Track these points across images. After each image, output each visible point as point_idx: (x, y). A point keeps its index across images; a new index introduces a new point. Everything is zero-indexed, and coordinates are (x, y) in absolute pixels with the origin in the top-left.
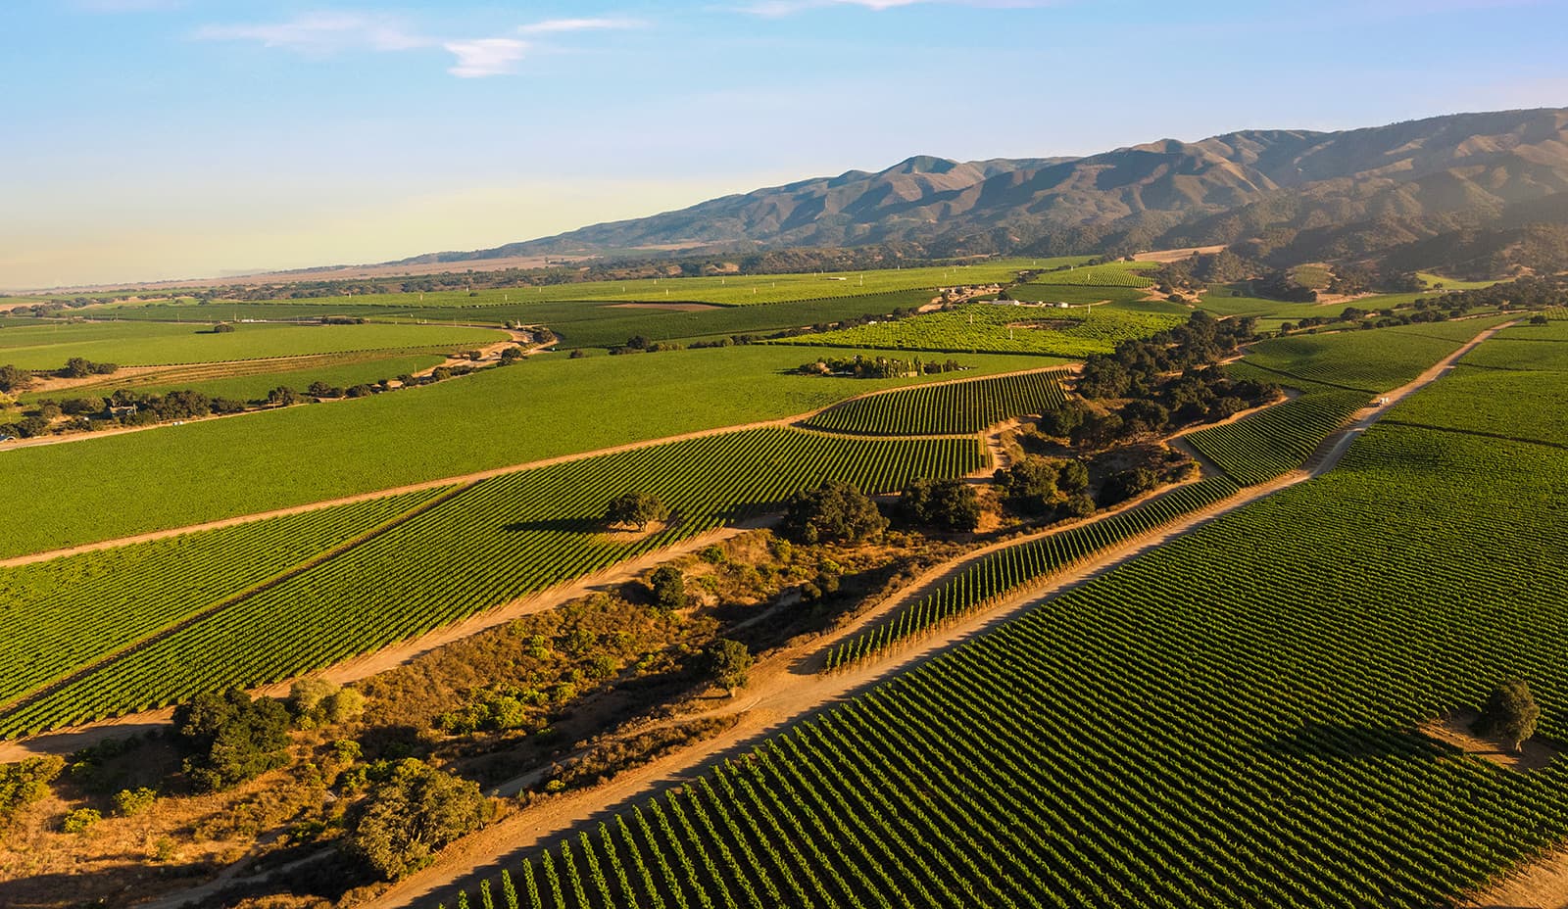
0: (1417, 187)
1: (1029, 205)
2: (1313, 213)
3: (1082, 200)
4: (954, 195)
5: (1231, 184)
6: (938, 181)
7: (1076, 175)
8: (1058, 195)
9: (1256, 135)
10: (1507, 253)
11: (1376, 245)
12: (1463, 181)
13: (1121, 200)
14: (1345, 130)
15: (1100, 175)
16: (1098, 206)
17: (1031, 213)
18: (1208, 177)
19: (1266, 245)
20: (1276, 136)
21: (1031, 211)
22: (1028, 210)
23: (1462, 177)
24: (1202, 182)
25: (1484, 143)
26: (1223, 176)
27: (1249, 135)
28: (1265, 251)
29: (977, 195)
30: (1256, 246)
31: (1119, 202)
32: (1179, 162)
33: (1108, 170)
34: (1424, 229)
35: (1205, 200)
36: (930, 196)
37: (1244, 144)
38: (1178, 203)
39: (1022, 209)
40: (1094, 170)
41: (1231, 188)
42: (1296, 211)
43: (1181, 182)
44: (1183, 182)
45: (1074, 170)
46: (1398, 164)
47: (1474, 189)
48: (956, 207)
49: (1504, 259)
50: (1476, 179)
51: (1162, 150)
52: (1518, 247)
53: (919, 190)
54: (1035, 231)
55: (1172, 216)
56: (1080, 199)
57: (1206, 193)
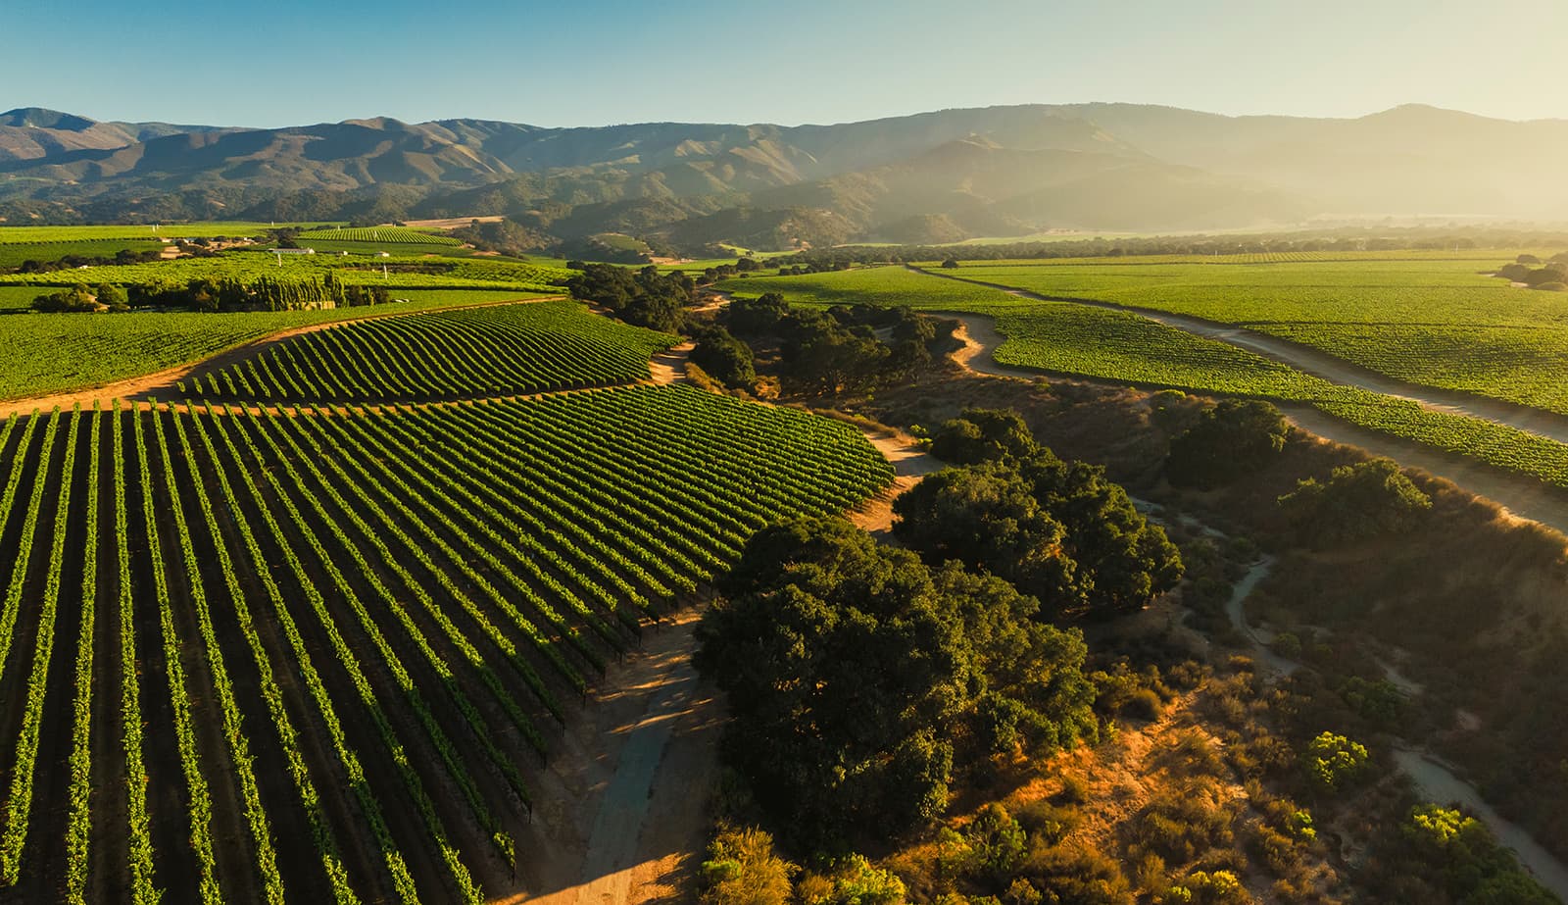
0: (660, 176)
1: (224, 169)
2: (574, 192)
3: (297, 170)
4: (106, 154)
5: (468, 165)
6: (67, 139)
7: (279, 144)
8: (262, 161)
9: (477, 124)
10: (784, 228)
11: (657, 221)
12: (701, 172)
13: (344, 172)
14: (565, 127)
15: (306, 147)
16: (318, 177)
17: (227, 179)
18: (441, 156)
19: (547, 216)
20: (499, 127)
21: (229, 175)
22: (223, 175)
23: (702, 169)
24: (438, 161)
25: (697, 147)
26: (457, 158)
27: (470, 123)
28: (547, 222)
29: (139, 156)
30: (536, 217)
31: (343, 174)
32: (405, 140)
33: (318, 140)
34: (692, 209)
35: (442, 177)
36: (57, 154)
37: (467, 132)
38: (414, 180)
39: (216, 173)
40: (301, 140)
41: (470, 169)
42: (556, 191)
43: (414, 159)
45: (274, 138)
46: (627, 158)
47: (714, 179)
48: (108, 168)
49: (781, 234)
50: (710, 170)
51: (379, 127)
52: (790, 224)
53: (40, 148)
54: (245, 196)
55: (415, 191)
56: (293, 167)
57: (443, 171)
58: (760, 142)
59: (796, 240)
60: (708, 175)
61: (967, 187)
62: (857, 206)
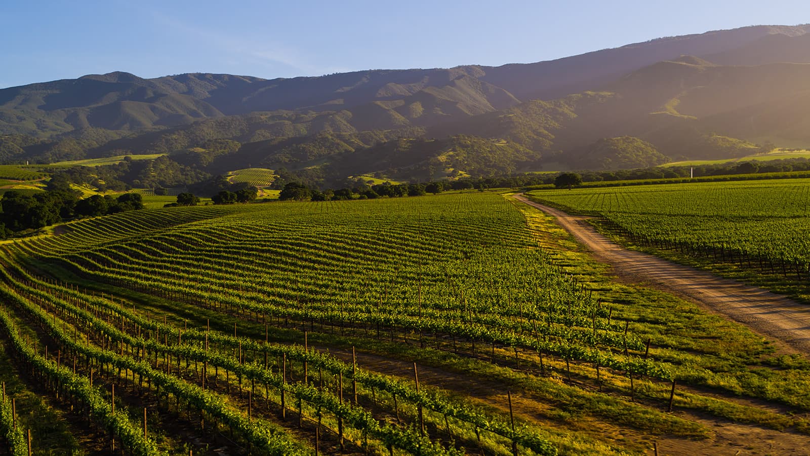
0: (349, 114)
2: (258, 132)
3: (21, 119)
5: (181, 112)
9: (208, 77)
10: (442, 158)
11: (320, 155)
12: (388, 110)
13: (65, 121)
15: (45, 99)
16: (38, 126)
18: (158, 105)
20: (223, 79)
24: (153, 109)
25: (400, 89)
26: (174, 105)
27: (201, 76)
31: (62, 121)
32: (131, 91)
33: (55, 95)
35: (153, 122)
38: (126, 125)
41: (183, 116)
42: (241, 129)
44: (131, 108)
47: (397, 116)
49: (441, 163)
50: (397, 109)
51: (114, 80)
52: (451, 153)
55: (116, 134)
56: (18, 117)
57: (156, 118)
58: (457, 82)
59: (452, 169)
60: (393, 113)
61: (671, 108)
62: (539, 134)
